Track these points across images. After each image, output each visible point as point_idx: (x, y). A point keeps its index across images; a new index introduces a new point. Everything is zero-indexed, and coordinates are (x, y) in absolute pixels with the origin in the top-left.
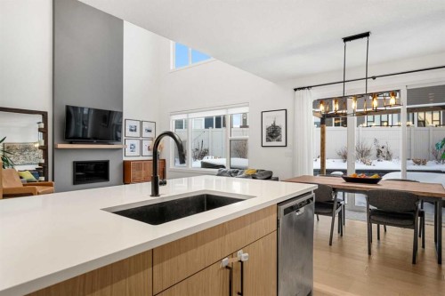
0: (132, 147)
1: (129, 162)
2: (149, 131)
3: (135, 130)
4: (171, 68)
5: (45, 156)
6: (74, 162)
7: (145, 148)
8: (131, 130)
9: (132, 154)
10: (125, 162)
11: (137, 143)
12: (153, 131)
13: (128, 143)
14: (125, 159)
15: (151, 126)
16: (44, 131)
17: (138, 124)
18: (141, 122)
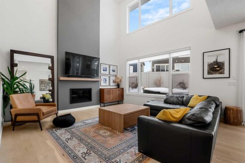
1: (103, 89)
2: (114, 71)
3: (106, 71)
4: (127, 33)
5: (53, 85)
6: (71, 89)
7: (111, 81)
8: (104, 70)
9: (105, 84)
10: (100, 89)
12: (116, 71)
13: (102, 78)
14: (101, 87)
15: (115, 68)
16: (51, 68)
17: (107, 66)
18: (110, 65)
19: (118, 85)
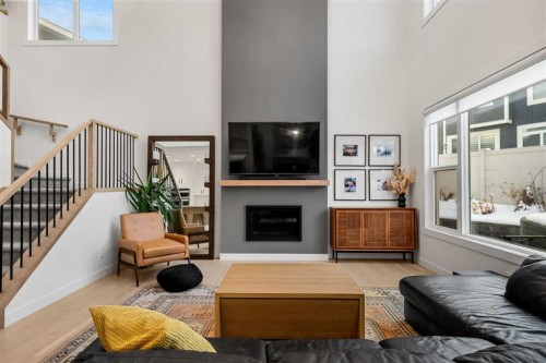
0: (350, 184)
2: (387, 153)
3: (355, 154)
5: (212, 198)
6: (247, 208)
7: (375, 185)
8: (346, 154)
9: (348, 196)
11: (359, 176)
12: (395, 153)
13: (342, 176)
16: (210, 162)
17: (360, 143)
18: (368, 138)
19: (401, 200)
